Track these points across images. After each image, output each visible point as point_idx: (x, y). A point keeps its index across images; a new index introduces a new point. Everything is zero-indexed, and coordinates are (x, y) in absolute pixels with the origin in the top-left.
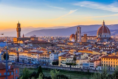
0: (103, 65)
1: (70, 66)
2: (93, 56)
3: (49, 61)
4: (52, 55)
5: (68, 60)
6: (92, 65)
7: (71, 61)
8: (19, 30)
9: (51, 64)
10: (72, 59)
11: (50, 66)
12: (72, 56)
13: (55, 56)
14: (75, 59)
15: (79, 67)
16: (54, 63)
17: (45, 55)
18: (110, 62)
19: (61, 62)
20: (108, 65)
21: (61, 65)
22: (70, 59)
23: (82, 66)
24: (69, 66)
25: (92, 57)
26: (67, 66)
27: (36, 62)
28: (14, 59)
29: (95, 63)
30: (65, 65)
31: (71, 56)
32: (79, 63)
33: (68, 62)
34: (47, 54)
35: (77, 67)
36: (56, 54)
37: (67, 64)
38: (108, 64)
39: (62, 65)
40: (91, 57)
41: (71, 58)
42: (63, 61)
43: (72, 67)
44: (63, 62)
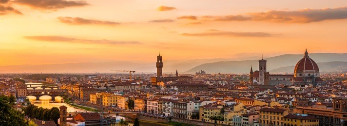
0: (263, 122)
1: (216, 122)
2: (250, 108)
3: (186, 112)
4: (190, 104)
5: (213, 111)
6: (247, 121)
7: (217, 114)
8: (160, 65)
9: (189, 117)
10: (219, 111)
11: (188, 120)
12: (220, 107)
13: (196, 106)
14: (222, 112)
15: (227, 124)
16: (193, 117)
17: (182, 104)
18: (273, 118)
19: (203, 115)
20: (269, 122)
21: (202, 119)
22: (216, 111)
23: (231, 122)
24: (214, 121)
25: (249, 110)
26: (210, 121)
27: (169, 114)
28: (141, 109)
29: (251, 118)
30: (209, 119)
31: (218, 107)
32: (227, 117)
33: (213, 115)
34: (184, 102)
35: (224, 123)
36: (197, 103)
37: (211, 118)
38: (269, 120)
39: (205, 118)
40: (247, 109)
41: (218, 109)
42: (205, 113)
43: (218, 122)
44: (205, 115)
